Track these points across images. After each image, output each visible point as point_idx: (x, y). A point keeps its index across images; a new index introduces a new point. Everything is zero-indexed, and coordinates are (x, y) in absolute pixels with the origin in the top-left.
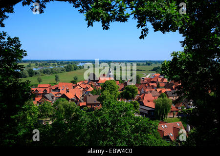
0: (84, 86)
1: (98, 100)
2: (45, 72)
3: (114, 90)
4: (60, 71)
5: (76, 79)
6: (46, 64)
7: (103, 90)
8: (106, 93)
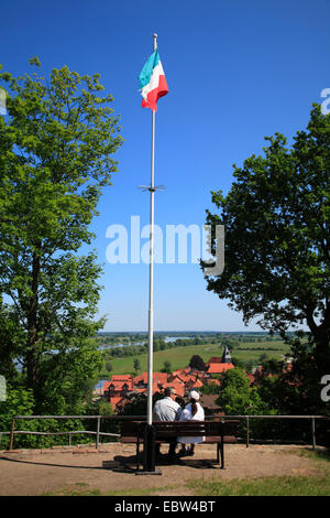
0: (187, 379)
1: (217, 402)
2: (115, 353)
3: (242, 385)
4: (137, 351)
5: (167, 365)
6: (112, 340)
7: (224, 385)
8: (230, 390)
